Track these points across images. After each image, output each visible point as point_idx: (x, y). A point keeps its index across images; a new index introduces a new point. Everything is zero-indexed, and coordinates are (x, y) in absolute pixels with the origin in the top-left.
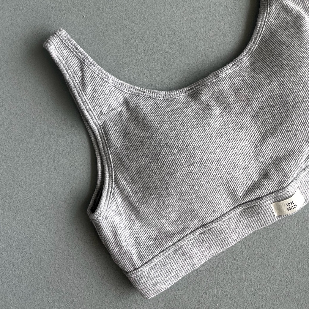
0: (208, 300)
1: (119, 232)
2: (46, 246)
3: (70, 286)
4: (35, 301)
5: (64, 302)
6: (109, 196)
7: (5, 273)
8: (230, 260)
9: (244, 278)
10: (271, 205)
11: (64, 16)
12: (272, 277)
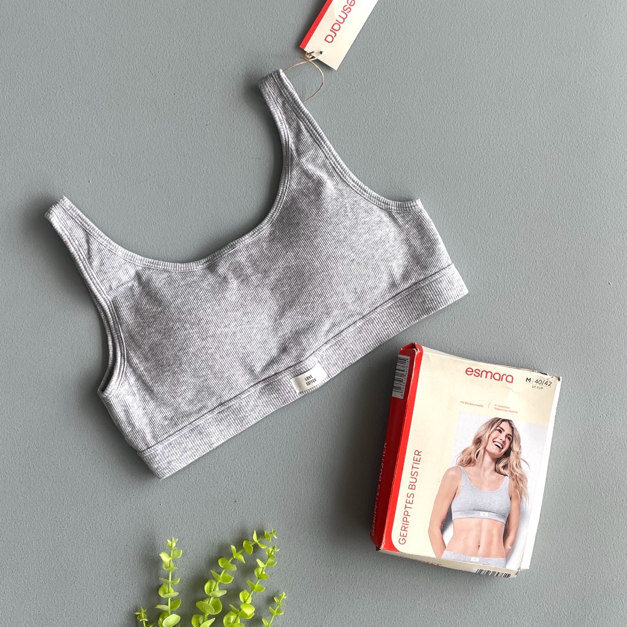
0: (230, 483)
1: (131, 411)
2: (55, 432)
3: (82, 473)
4: (44, 490)
5: (76, 490)
6: (121, 375)
7: (11, 461)
8: (253, 442)
9: (268, 460)
10: (291, 380)
11: (68, 182)
12: (298, 459)
